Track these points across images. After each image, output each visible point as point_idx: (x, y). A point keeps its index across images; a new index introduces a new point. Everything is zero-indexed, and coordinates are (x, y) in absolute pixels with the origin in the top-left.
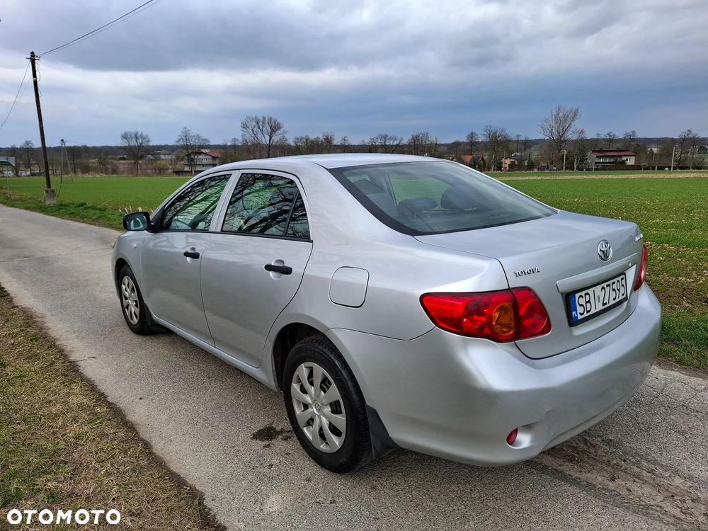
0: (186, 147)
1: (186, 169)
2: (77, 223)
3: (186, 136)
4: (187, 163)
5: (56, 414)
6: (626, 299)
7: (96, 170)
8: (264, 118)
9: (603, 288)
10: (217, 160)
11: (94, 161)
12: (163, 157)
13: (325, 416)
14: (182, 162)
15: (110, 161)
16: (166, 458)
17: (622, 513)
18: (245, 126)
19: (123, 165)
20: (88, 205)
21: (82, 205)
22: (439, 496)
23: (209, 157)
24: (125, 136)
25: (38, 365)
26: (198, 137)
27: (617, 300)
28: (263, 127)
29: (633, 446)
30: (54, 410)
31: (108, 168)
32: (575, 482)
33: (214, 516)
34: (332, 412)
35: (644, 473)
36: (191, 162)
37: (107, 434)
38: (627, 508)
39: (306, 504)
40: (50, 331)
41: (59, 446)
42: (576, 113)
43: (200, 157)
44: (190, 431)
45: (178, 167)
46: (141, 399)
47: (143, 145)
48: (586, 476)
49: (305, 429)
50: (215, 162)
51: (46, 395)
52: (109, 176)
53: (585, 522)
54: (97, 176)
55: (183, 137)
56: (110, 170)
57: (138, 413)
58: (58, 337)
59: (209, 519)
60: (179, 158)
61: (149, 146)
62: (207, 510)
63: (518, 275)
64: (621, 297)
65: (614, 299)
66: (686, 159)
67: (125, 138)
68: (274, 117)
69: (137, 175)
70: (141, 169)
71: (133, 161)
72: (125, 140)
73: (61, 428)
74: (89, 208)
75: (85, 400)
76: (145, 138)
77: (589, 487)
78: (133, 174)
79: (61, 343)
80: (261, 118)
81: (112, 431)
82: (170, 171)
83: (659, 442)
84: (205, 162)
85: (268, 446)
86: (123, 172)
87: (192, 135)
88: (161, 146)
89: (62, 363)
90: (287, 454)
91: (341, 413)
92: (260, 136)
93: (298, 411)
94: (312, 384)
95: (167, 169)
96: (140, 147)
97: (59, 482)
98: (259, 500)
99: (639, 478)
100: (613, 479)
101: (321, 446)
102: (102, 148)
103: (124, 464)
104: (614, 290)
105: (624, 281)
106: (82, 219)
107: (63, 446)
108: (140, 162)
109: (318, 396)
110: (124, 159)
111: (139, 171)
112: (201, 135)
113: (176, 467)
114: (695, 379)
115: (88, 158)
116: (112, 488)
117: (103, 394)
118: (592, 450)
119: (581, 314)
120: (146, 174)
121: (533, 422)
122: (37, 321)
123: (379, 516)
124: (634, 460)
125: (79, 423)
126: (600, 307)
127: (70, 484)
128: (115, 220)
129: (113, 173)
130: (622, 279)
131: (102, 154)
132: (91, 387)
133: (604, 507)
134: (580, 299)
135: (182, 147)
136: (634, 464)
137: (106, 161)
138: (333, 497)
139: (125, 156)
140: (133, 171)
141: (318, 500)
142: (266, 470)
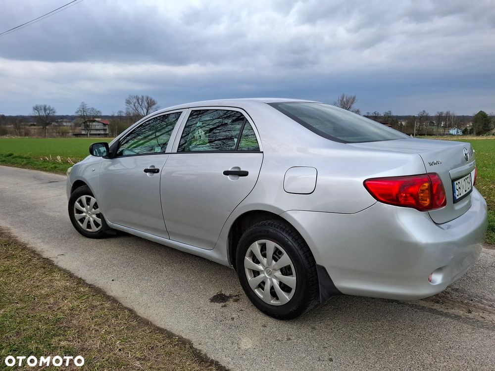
0: (83, 117)
1: (83, 132)
2: (9, 167)
3: (83, 109)
4: (83, 128)
5: (47, 295)
6: (472, 190)
7: (12, 133)
8: (143, 97)
9: (464, 180)
10: (107, 126)
11: (10, 126)
12: (65, 124)
13: (276, 278)
14: (80, 128)
15: (23, 127)
16: (151, 319)
17: (486, 331)
18: (128, 102)
19: (34, 130)
20: (15, 154)
21: (10, 155)
22: (362, 330)
23: (101, 124)
24: (36, 108)
25: (17, 262)
26: (93, 109)
28: (142, 102)
29: (473, 291)
30: (43, 292)
31: (22, 132)
32: (447, 315)
33: (206, 355)
34: (283, 274)
35: (487, 307)
36: (87, 127)
37: (96, 306)
38: (488, 328)
39: (270, 342)
40: (18, 238)
41: (58, 317)
42: (354, 99)
43: (94, 124)
44: (161, 299)
45: (77, 131)
46: (113, 280)
47: (50, 115)
48: (451, 311)
49: (256, 290)
50: (105, 128)
51: (32, 282)
52: (22, 137)
53: (466, 339)
54: (13, 137)
55: (81, 109)
56: (23, 133)
57: (115, 289)
58: (26, 242)
59: (201, 357)
60: (77, 125)
61: (54, 116)
62: (198, 351)
63: (431, 164)
65: (469, 189)
66: (422, 129)
67: (36, 109)
68: (150, 96)
69: (45, 137)
70: (48, 133)
71: (42, 127)
72: (36, 111)
73: (54, 304)
74: (16, 157)
75: (68, 284)
76: (52, 110)
77: (457, 317)
78: (42, 136)
79: (31, 246)
80: (140, 97)
81: (98, 303)
82: (70, 134)
83: (488, 288)
84: (98, 127)
85: (225, 306)
86: (33, 135)
87: (88, 108)
88: (63, 116)
89: (38, 259)
90: (241, 310)
91: (291, 274)
92: (140, 109)
93: (250, 278)
94: (264, 256)
95: (68, 133)
96: (47, 117)
97: (69, 341)
98: (235, 342)
99: (485, 310)
100: (470, 312)
101: (272, 302)
102: (17, 117)
103: (118, 325)
104: (468, 182)
106: (13, 164)
107: (62, 316)
108: (47, 127)
109: (269, 264)
110: (34, 125)
111: (47, 134)
112: (95, 108)
113: (161, 324)
114: (492, 250)
115: (5, 124)
116: (115, 342)
117: (80, 279)
118: (448, 295)
119: (458, 196)
120: (52, 136)
121: (444, 265)
122: (4, 233)
123: (326, 346)
124: (477, 299)
125: (69, 300)
127: (79, 342)
128: (41, 165)
129: (25, 136)
131: (17, 122)
132: (70, 275)
133: (473, 329)
134: (456, 186)
135: (81, 117)
136: (478, 302)
137: (21, 126)
138: (287, 336)
139: (35, 123)
140: (42, 134)
141: (278, 339)
142: (230, 322)
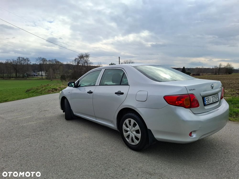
6: (219, 101)
9: (212, 97)
13: (134, 134)
27: (216, 101)
34: (136, 133)
63: (190, 90)
64: (217, 100)
65: (216, 100)
93: (124, 133)
104: (215, 98)
105: (218, 96)
119: (207, 103)
126: (212, 102)
130: (217, 95)
134: (206, 99)
